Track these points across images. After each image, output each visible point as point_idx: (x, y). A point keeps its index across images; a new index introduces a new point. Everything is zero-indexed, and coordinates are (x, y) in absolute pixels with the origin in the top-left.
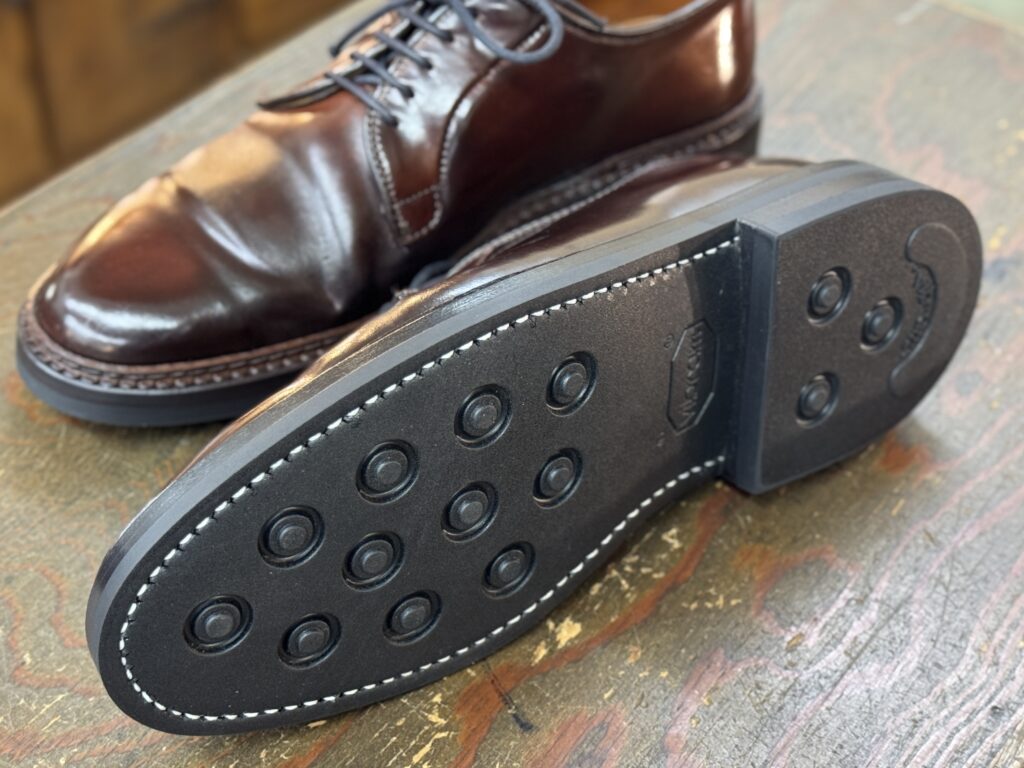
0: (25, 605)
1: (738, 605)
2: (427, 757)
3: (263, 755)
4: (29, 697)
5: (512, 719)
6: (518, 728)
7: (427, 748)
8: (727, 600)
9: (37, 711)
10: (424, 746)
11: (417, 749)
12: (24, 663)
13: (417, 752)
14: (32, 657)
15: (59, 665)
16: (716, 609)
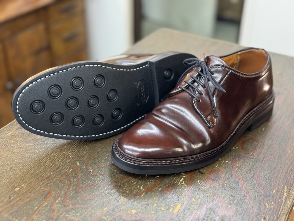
0: (88, 161)
1: (238, 148)
2: (183, 180)
3: (148, 183)
4: (94, 178)
5: (198, 172)
6: (200, 174)
7: (183, 179)
8: (235, 148)
9: (97, 180)
10: (181, 179)
11: (180, 179)
12: (91, 171)
13: (181, 180)
14: (92, 170)
15: (99, 171)
16: (233, 149)
